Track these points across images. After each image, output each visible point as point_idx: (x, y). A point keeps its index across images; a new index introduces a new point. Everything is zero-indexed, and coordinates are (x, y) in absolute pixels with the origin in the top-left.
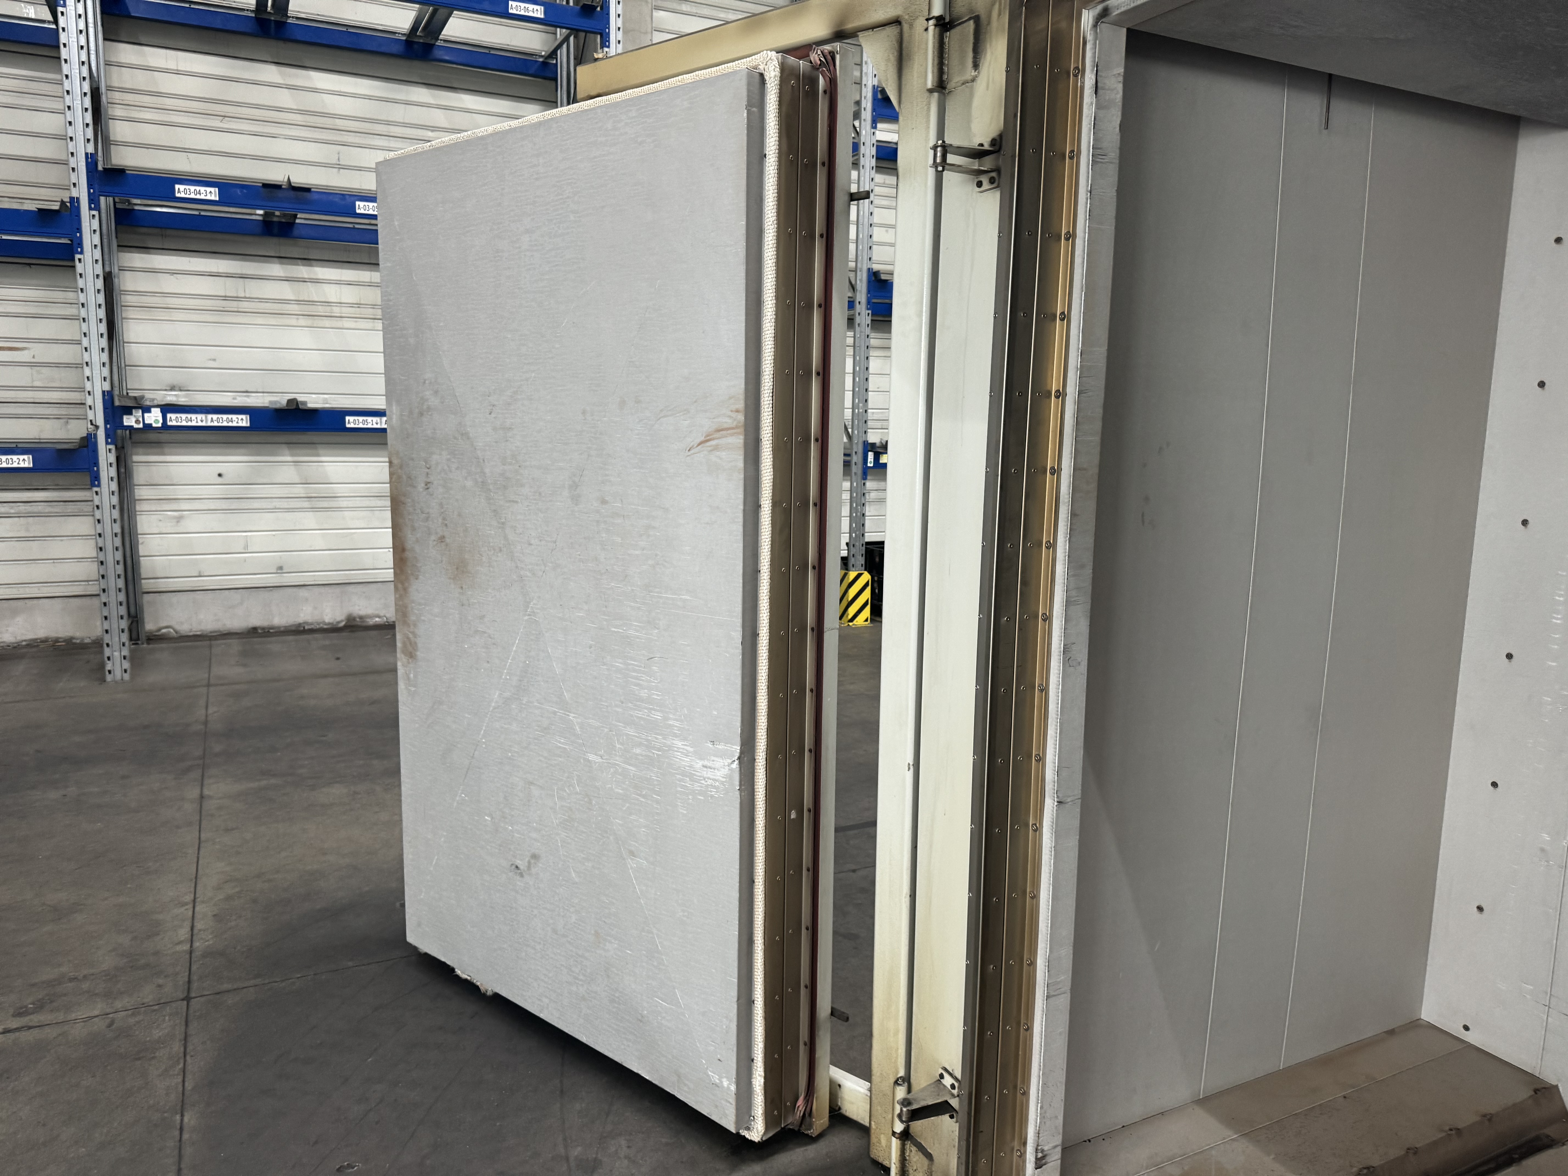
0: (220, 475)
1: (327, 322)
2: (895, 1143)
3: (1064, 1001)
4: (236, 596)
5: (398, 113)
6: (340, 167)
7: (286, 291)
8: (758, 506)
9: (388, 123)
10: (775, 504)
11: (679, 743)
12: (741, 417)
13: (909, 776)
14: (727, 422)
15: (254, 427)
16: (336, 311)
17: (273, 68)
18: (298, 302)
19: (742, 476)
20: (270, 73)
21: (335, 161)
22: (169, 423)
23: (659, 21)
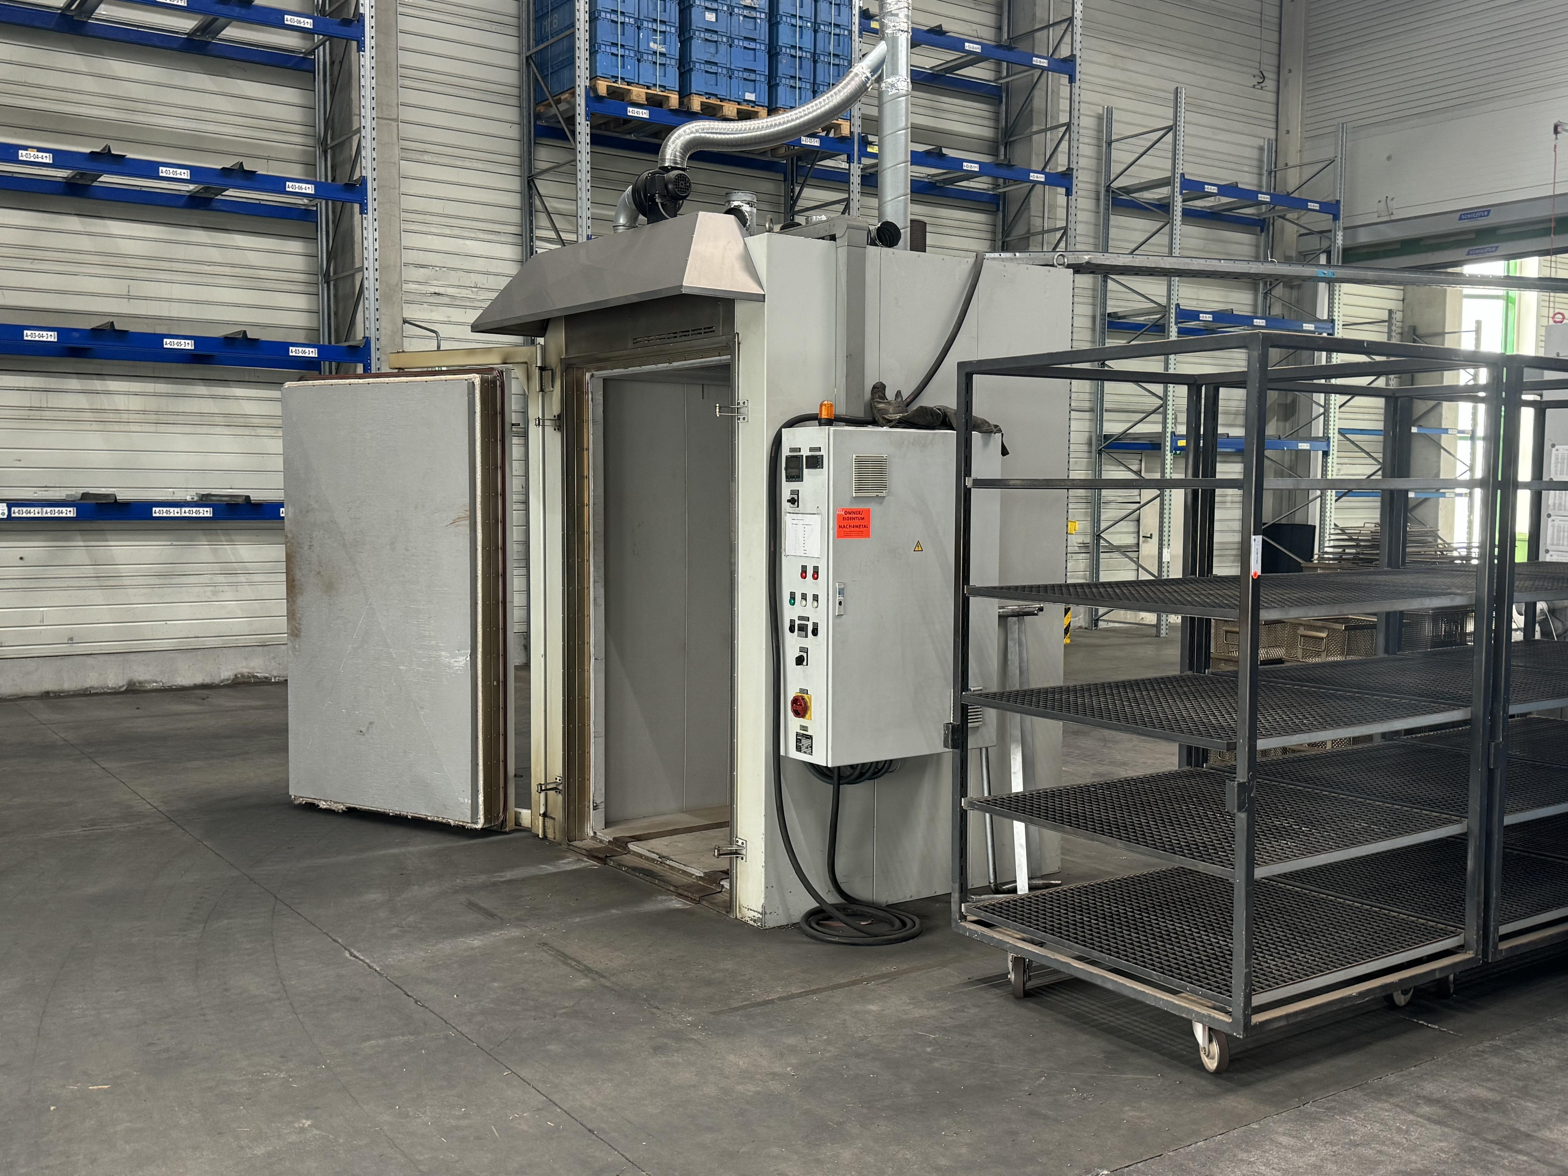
0: (21, 558)
1: (116, 427)
2: (541, 818)
3: (602, 740)
4: (32, 664)
5: (180, 252)
6: (129, 297)
7: (82, 401)
8: (476, 549)
9: (171, 260)
10: (483, 548)
11: (443, 653)
12: (468, 513)
13: (543, 659)
14: (463, 515)
15: (80, 517)
16: (125, 417)
17: (76, 219)
18: (93, 410)
19: (469, 537)
20: (73, 223)
21: (125, 293)
22: (13, 515)
23: (407, 186)
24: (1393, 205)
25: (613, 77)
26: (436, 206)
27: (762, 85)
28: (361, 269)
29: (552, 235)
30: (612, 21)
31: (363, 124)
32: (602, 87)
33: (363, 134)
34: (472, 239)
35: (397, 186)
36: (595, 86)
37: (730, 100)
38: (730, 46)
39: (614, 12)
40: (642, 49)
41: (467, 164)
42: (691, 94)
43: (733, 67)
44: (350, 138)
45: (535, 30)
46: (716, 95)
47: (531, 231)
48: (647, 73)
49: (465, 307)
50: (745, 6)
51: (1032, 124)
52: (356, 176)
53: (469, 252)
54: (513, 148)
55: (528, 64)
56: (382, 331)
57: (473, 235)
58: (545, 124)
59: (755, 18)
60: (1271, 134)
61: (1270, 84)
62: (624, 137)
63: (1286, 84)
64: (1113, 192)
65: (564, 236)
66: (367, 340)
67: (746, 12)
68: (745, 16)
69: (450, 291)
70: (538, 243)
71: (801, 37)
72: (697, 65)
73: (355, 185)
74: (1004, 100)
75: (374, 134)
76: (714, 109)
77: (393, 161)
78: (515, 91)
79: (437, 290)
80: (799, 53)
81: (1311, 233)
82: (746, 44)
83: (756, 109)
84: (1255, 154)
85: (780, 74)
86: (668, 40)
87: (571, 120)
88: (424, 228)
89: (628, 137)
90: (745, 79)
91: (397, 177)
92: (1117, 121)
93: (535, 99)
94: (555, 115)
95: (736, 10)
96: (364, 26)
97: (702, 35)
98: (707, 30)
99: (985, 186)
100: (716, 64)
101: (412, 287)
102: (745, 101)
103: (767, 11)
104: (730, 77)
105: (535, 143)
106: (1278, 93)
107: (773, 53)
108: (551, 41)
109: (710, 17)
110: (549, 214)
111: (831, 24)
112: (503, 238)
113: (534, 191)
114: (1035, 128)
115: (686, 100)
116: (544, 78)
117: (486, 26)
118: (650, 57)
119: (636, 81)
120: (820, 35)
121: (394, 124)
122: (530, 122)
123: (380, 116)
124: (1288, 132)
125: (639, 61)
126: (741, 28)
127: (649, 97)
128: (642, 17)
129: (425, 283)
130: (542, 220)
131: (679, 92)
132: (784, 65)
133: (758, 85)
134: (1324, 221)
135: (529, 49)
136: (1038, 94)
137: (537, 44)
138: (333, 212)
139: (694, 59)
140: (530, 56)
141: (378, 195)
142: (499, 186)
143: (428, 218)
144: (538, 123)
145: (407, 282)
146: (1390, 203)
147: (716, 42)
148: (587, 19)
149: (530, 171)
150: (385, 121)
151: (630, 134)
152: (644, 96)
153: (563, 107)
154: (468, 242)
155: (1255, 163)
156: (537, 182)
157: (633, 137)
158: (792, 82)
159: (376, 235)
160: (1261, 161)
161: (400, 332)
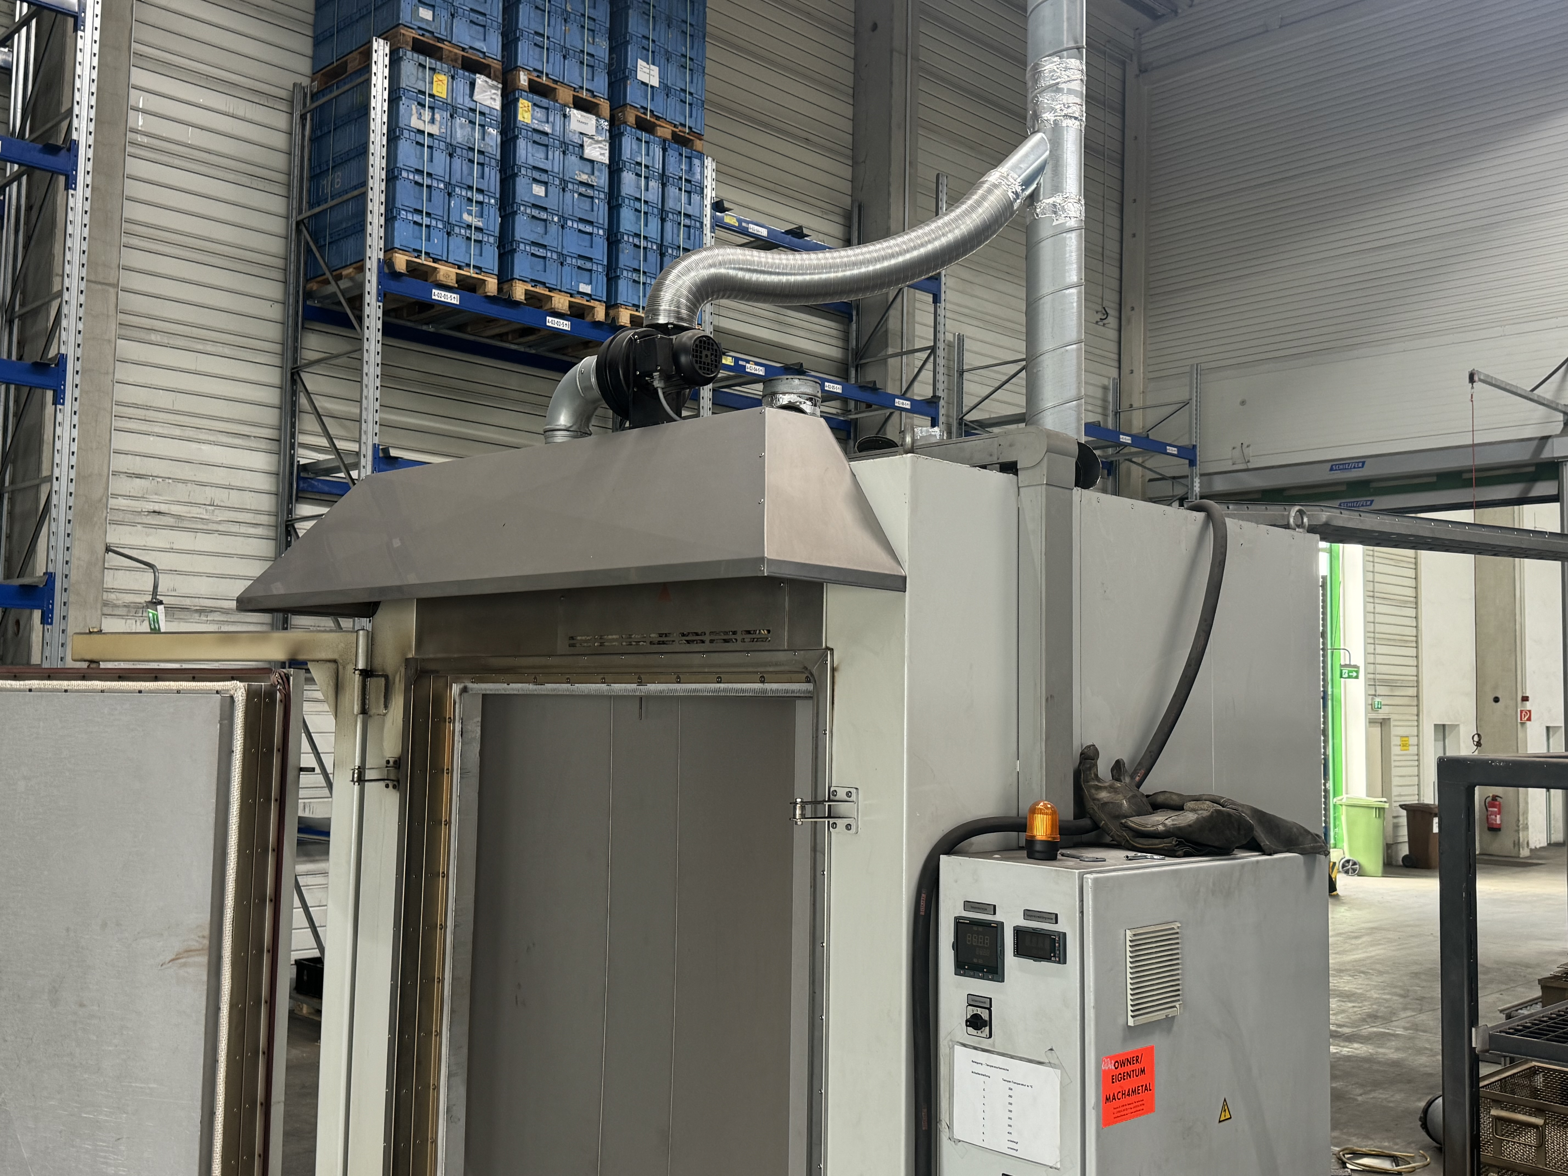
8: (218, 1009)
12: (206, 942)
14: (194, 945)
19: (206, 987)
23: (122, 372)
24: (1249, 452)
25: (415, 250)
26: (163, 400)
27: (600, 277)
28: (49, 479)
29: (324, 442)
30: (416, 183)
31: (66, 284)
32: (401, 261)
33: (66, 296)
34: (210, 443)
35: (111, 370)
36: (390, 259)
37: (560, 291)
38: (563, 227)
39: (419, 172)
40: (453, 220)
41: (209, 348)
42: (513, 279)
43: (565, 252)
44: (48, 304)
45: (309, 191)
46: (544, 284)
47: (293, 436)
48: (458, 250)
49: (195, 531)
50: (581, 182)
51: (887, 346)
52: (52, 353)
53: (205, 459)
54: (274, 332)
55: (298, 231)
56: (74, 562)
57: (212, 438)
58: (318, 305)
59: (592, 198)
60: (1114, 373)
61: (1112, 321)
62: (419, 327)
63: (1129, 321)
64: (966, 425)
65: (340, 444)
66: (50, 577)
67: (582, 190)
68: (580, 194)
69: (176, 509)
70: (301, 451)
71: (646, 225)
72: (522, 246)
73: (49, 365)
74: (854, 318)
75: (82, 299)
76: (540, 300)
77: (107, 337)
78: (280, 263)
79: (157, 507)
80: (643, 243)
81: (1164, 478)
82: (581, 227)
83: (592, 303)
84: (1099, 393)
85: (621, 265)
86: (486, 213)
87: (357, 301)
88: (144, 427)
89: (425, 328)
90: (579, 268)
91: (111, 359)
92: (967, 350)
93: (305, 274)
94: (335, 294)
95: (570, 186)
96: (76, 156)
97: (528, 211)
98: (535, 206)
99: (834, 411)
100: (544, 247)
101: (122, 503)
102: (579, 293)
103: (606, 190)
104: (562, 264)
105: (303, 327)
106: (1120, 331)
107: (613, 240)
108: (331, 203)
109: (539, 190)
110: (319, 416)
111: (680, 213)
112: (253, 444)
113: (300, 387)
114: (890, 351)
115: (506, 287)
116: (320, 248)
117: (245, 180)
118: (463, 231)
119: (445, 259)
120: (668, 225)
121: (112, 290)
122: (298, 302)
123: (92, 278)
124: (1132, 372)
125: (449, 234)
126: (576, 207)
127: (460, 279)
128: (453, 182)
129: (143, 498)
130: (308, 422)
131: (498, 276)
132: (626, 256)
133: (594, 275)
134: (1180, 467)
135: (300, 212)
136: (893, 313)
137: (311, 206)
138: (16, 401)
139: (517, 238)
140: (302, 221)
141: (81, 381)
142: (253, 378)
143: (151, 414)
144: (308, 303)
145: (115, 496)
146: (1246, 451)
147: (545, 220)
148: (384, 177)
149: (295, 360)
150: (100, 287)
151: (427, 324)
152: (454, 277)
153: (344, 284)
154: (204, 447)
155: (1099, 403)
156: (304, 376)
157: (431, 328)
158: (635, 276)
159: (75, 433)
160: (1105, 400)
161: (100, 563)
